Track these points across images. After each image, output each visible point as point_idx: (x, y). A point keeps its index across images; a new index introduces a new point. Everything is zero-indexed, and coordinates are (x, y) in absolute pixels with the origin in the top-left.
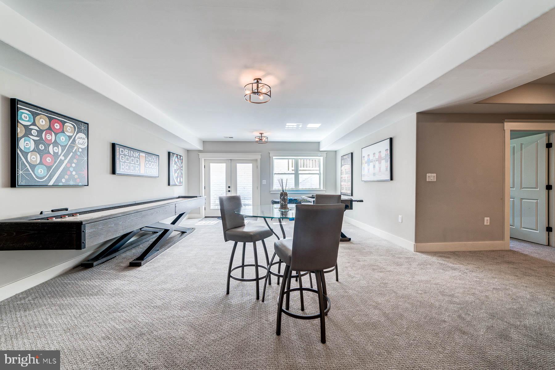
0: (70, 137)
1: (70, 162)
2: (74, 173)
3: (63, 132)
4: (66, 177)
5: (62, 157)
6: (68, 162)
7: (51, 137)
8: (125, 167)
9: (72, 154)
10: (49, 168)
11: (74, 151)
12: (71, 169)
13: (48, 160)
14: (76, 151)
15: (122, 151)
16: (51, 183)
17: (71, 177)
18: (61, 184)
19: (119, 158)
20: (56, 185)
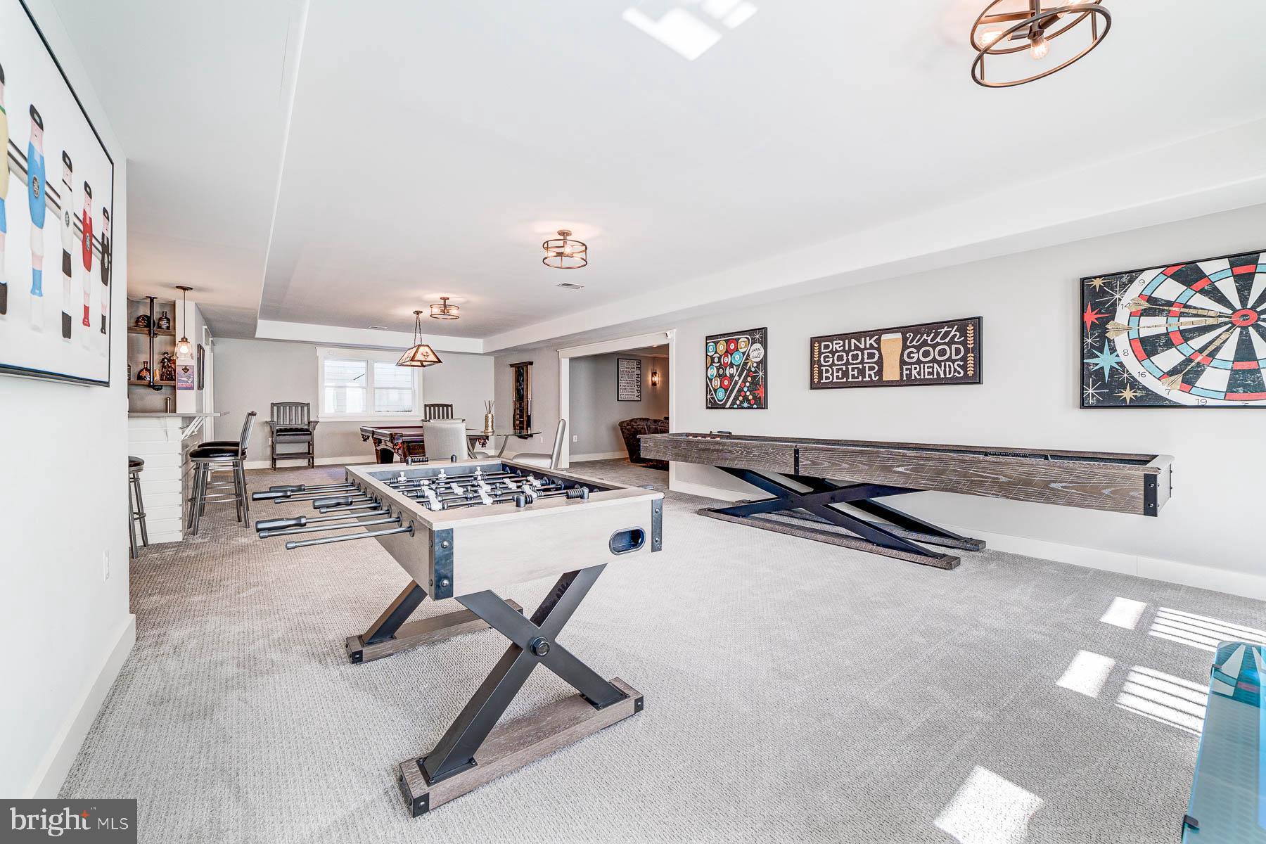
0: (744, 353)
1: (745, 381)
2: (748, 393)
3: (737, 350)
4: (741, 398)
5: (737, 378)
6: (742, 382)
7: (727, 360)
8: (832, 374)
9: (746, 371)
10: (726, 390)
11: (748, 368)
12: (745, 389)
13: (726, 382)
14: (750, 367)
15: (827, 347)
16: (728, 406)
17: (745, 398)
18: (735, 406)
19: (819, 361)
20: (731, 407)
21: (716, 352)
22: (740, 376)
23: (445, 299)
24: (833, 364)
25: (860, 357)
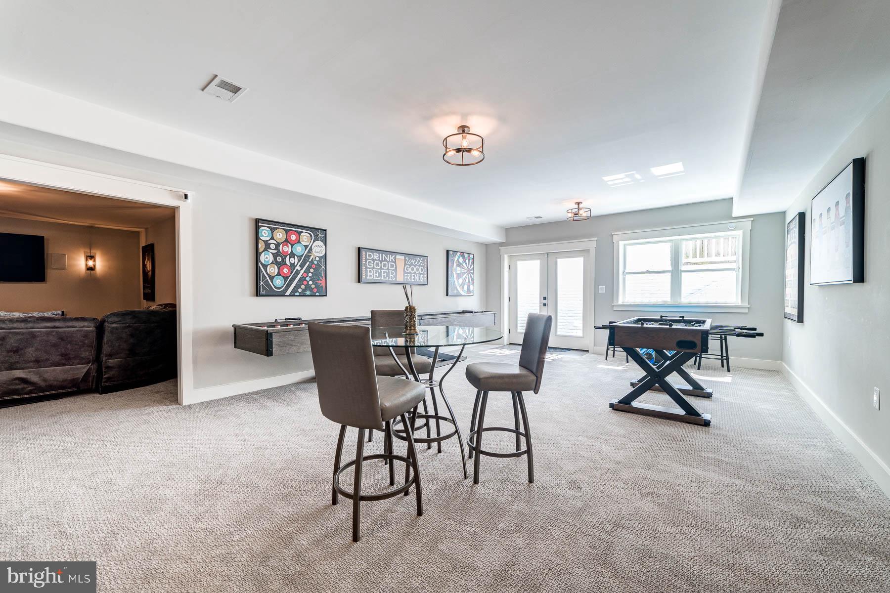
0: (306, 247)
1: (307, 271)
2: (311, 283)
3: (299, 242)
4: (303, 287)
5: (298, 268)
6: (305, 272)
7: (287, 249)
8: (373, 274)
9: (308, 263)
10: (286, 278)
11: (310, 260)
12: (308, 279)
13: (285, 271)
14: (312, 260)
15: (370, 256)
16: (288, 293)
17: (308, 287)
18: (297, 294)
19: (366, 264)
20: (292, 295)
22: (302, 266)
24: (373, 268)
25: (387, 266)
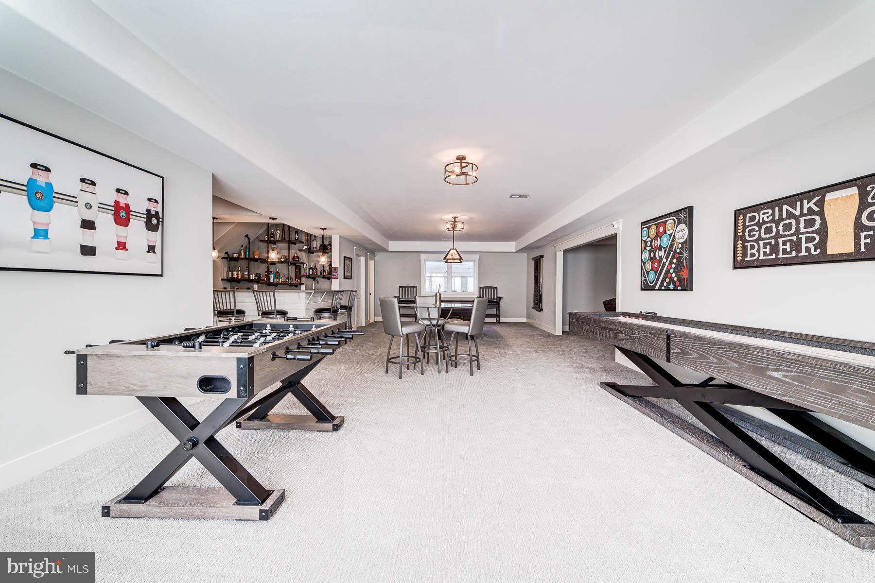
0: (670, 235)
1: (671, 263)
2: (674, 275)
4: (668, 280)
5: (664, 260)
6: (669, 264)
7: (657, 243)
9: (672, 253)
10: (656, 273)
11: (673, 250)
12: (671, 271)
13: (656, 265)
14: (675, 248)
15: (752, 219)
16: (657, 288)
17: (671, 279)
18: (663, 288)
19: (743, 236)
20: (659, 290)
21: (649, 237)
22: (667, 258)
23: (455, 218)
24: (760, 238)
25: (794, 227)
